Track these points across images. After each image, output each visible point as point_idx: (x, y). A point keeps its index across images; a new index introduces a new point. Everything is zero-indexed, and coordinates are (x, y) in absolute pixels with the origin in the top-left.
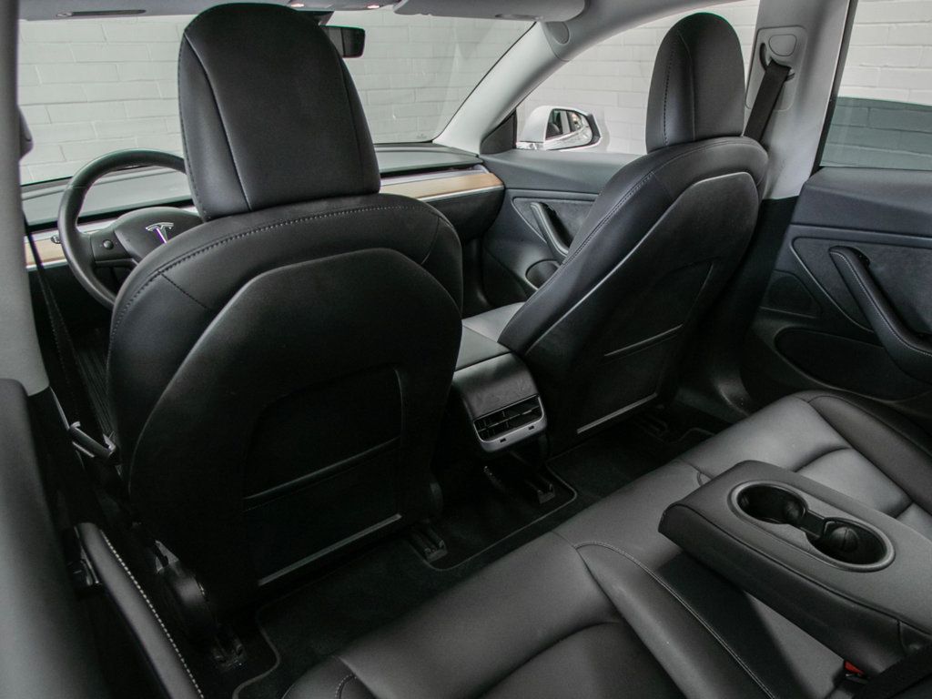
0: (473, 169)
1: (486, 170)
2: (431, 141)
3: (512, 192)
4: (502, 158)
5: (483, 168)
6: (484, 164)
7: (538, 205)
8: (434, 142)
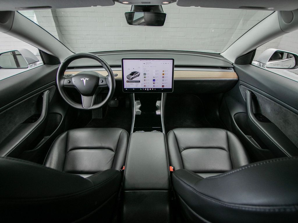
0: (229, 69)
1: (234, 71)
2: (220, 54)
3: (241, 82)
4: (242, 68)
5: (233, 69)
6: (234, 68)
7: (249, 92)
8: (221, 54)
